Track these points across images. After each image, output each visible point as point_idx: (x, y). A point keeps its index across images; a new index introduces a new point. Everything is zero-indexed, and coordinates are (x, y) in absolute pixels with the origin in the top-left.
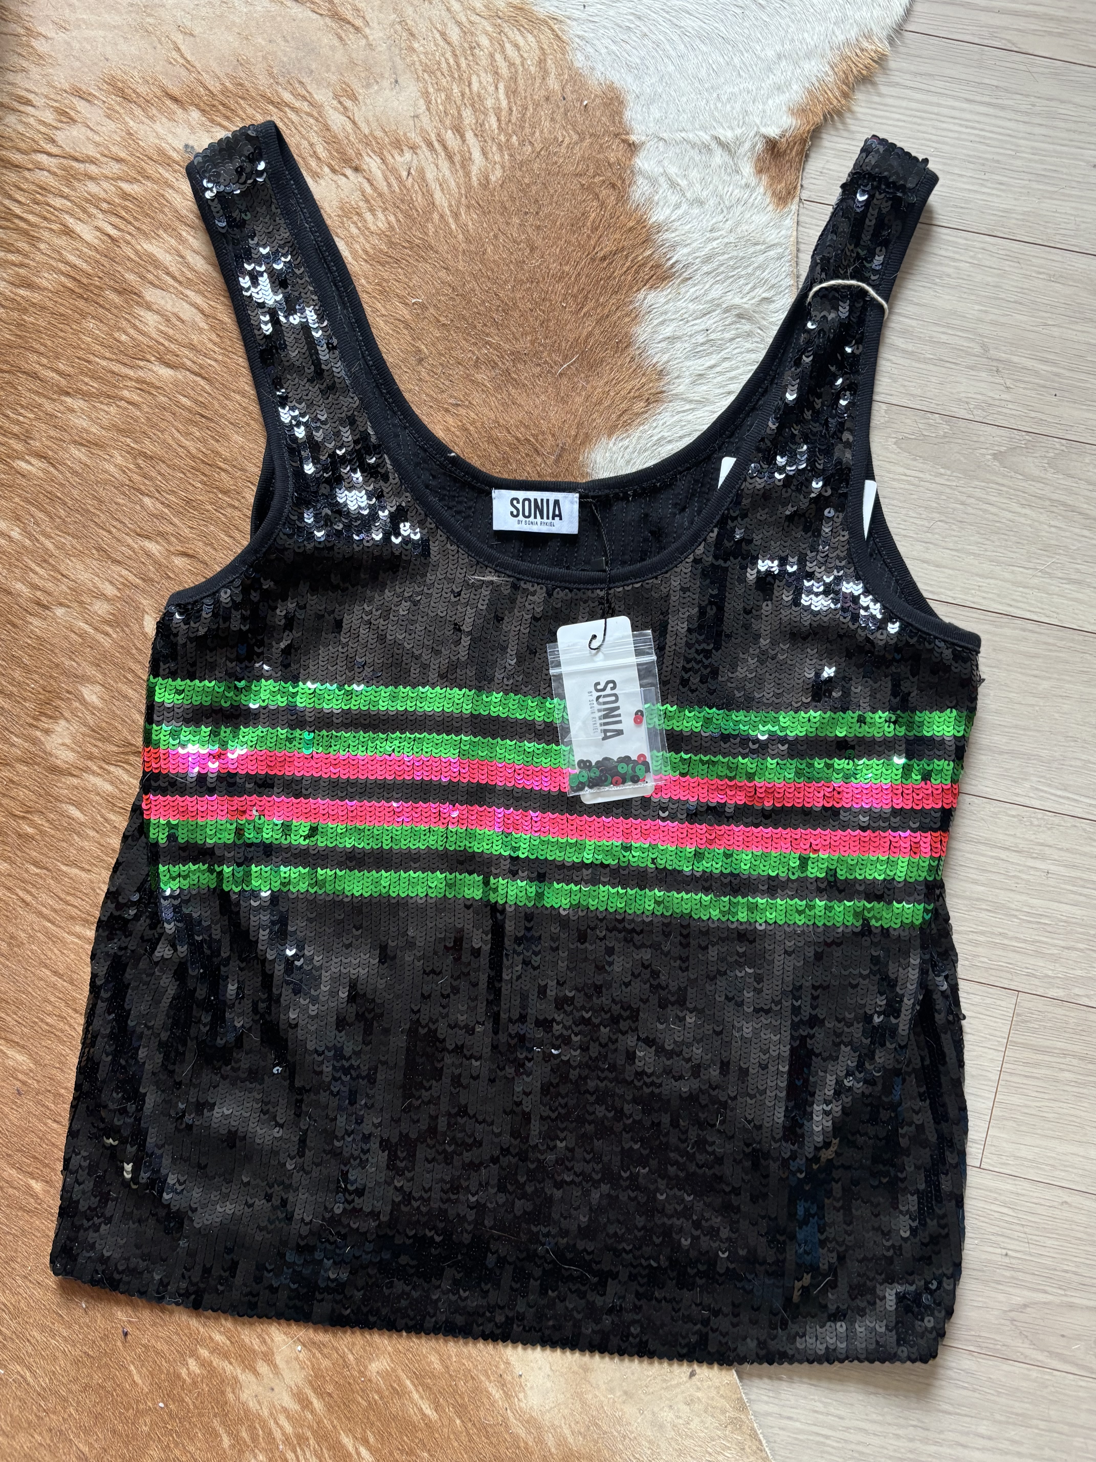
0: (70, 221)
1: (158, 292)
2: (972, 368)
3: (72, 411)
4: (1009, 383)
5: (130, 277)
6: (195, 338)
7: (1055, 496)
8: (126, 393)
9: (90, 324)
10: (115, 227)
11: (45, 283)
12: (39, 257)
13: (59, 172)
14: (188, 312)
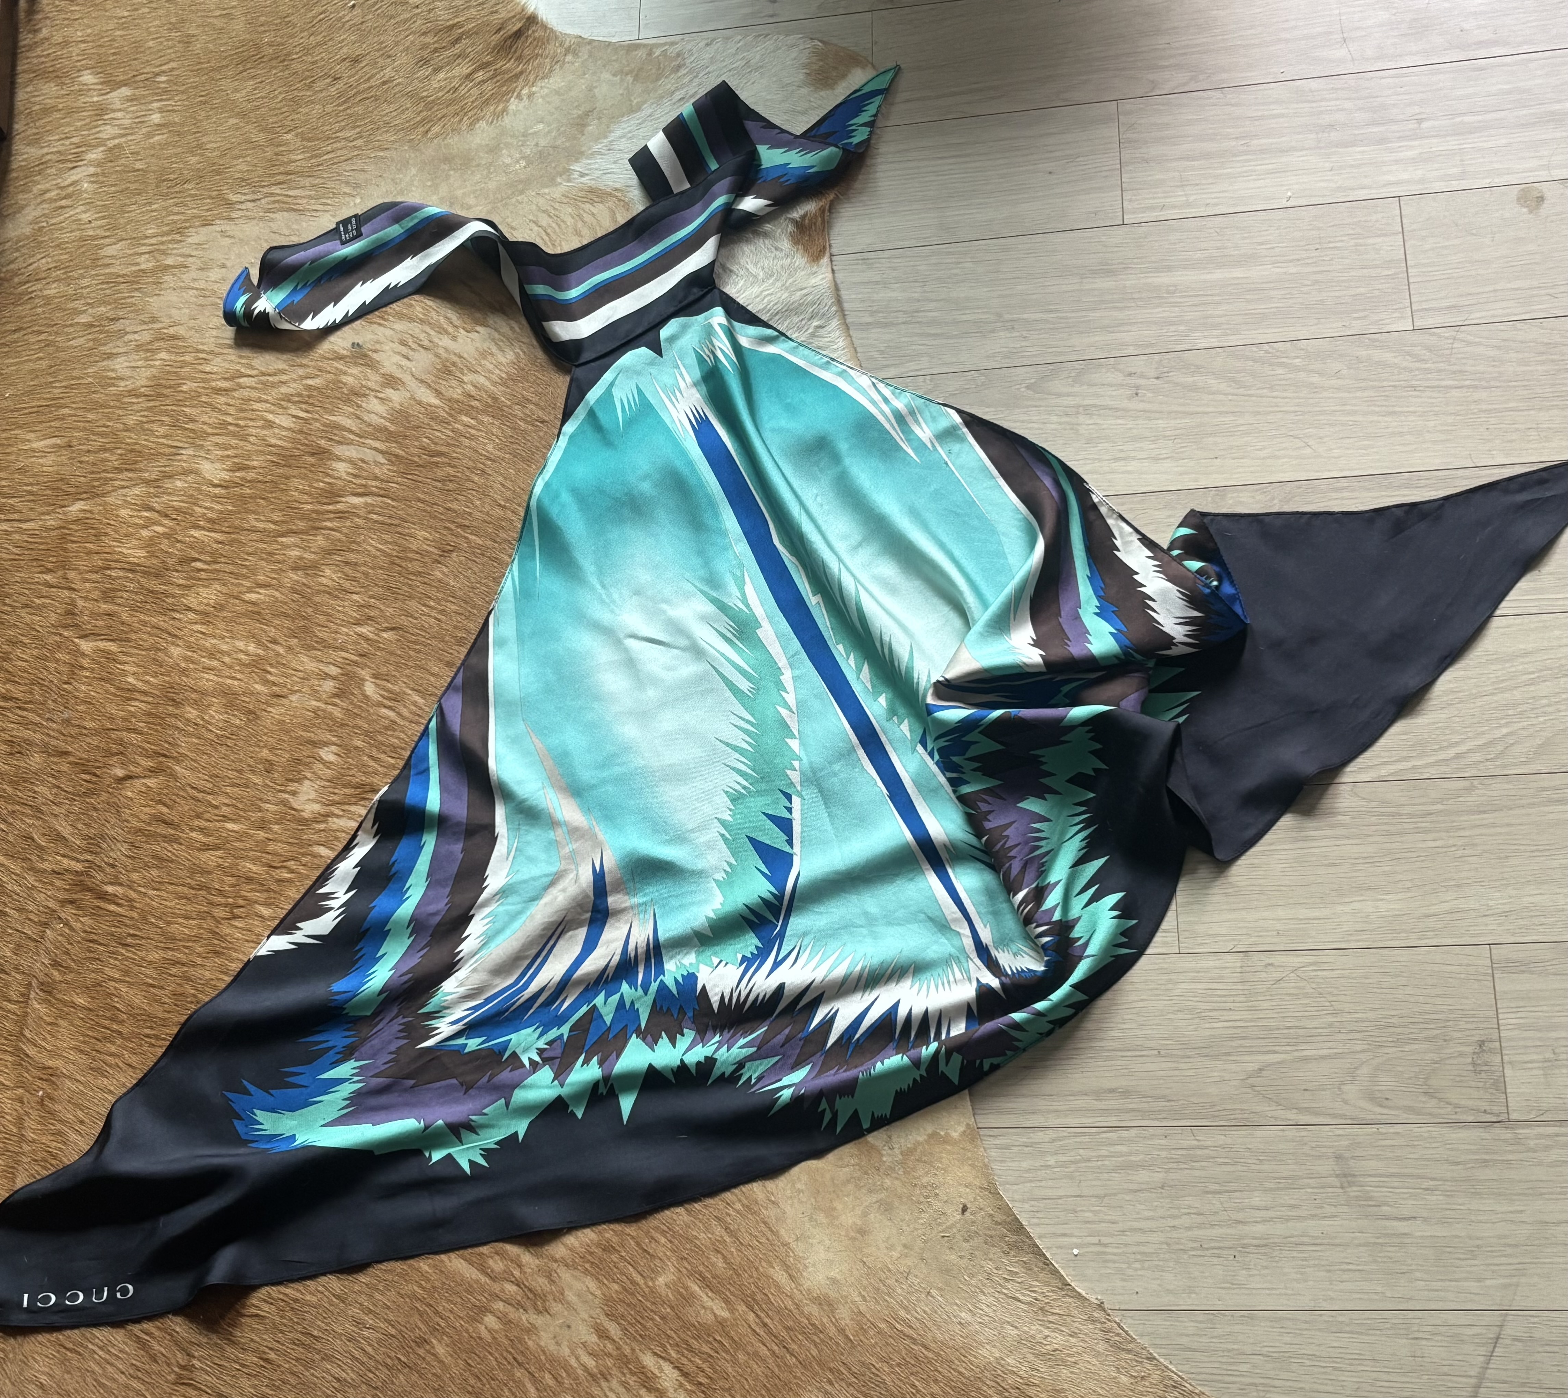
0: (270, 417)
1: (345, 447)
2: (993, 331)
3: (287, 547)
4: (1025, 334)
5: (323, 442)
6: (377, 471)
7: (1086, 402)
8: (329, 524)
9: (296, 483)
10: (307, 412)
11: (255, 463)
12: (249, 447)
13: (260, 386)
14: (369, 455)
